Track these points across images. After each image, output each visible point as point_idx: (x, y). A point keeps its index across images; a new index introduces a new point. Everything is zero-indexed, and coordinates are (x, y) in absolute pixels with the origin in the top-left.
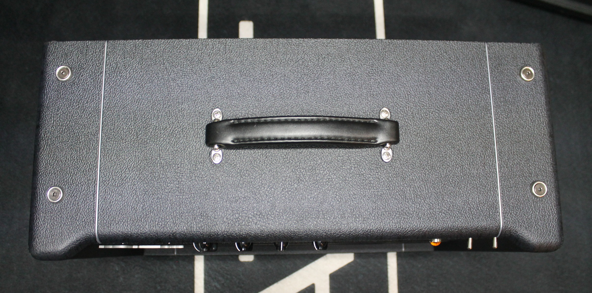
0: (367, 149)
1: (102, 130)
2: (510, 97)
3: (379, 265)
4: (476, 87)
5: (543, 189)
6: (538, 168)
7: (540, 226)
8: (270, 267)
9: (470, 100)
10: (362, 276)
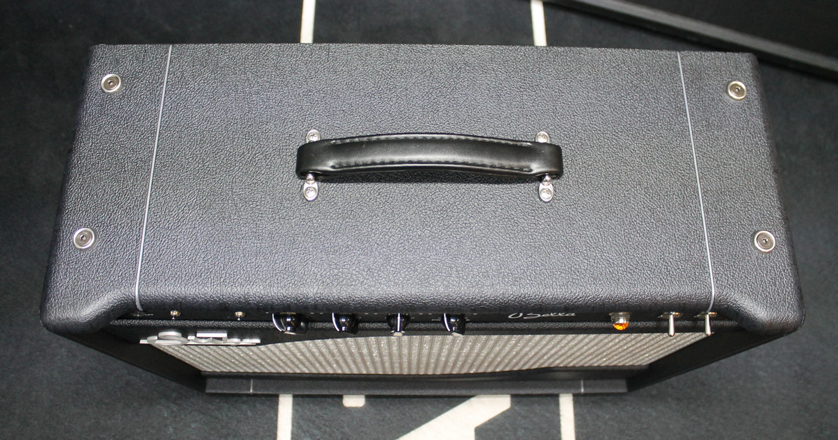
0: (518, 185)
1: (156, 156)
2: (715, 121)
3: (548, 415)
4: (667, 106)
5: (769, 240)
6: (761, 214)
7: (769, 293)
8: (388, 415)
9: (660, 124)
10: (523, 431)
